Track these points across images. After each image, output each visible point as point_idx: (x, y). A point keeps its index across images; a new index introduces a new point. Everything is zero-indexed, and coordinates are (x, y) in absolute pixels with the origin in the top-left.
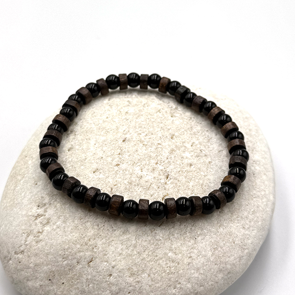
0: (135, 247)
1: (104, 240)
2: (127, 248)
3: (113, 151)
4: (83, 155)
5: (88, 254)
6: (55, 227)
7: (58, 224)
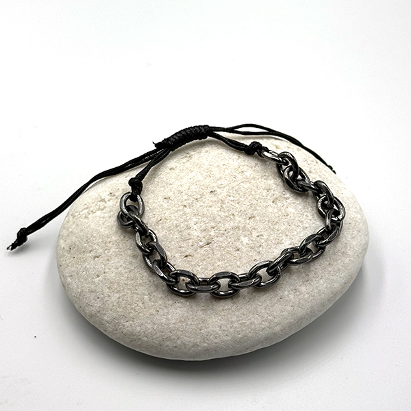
0: (130, 271)
1: (117, 250)
2: (125, 268)
3: (194, 193)
4: (173, 180)
5: (101, 251)
6: (102, 215)
7: (106, 215)
